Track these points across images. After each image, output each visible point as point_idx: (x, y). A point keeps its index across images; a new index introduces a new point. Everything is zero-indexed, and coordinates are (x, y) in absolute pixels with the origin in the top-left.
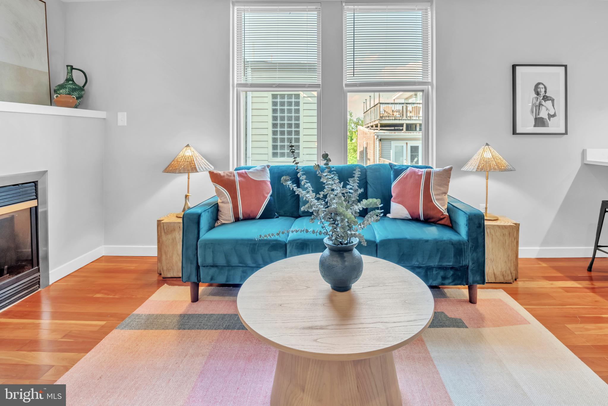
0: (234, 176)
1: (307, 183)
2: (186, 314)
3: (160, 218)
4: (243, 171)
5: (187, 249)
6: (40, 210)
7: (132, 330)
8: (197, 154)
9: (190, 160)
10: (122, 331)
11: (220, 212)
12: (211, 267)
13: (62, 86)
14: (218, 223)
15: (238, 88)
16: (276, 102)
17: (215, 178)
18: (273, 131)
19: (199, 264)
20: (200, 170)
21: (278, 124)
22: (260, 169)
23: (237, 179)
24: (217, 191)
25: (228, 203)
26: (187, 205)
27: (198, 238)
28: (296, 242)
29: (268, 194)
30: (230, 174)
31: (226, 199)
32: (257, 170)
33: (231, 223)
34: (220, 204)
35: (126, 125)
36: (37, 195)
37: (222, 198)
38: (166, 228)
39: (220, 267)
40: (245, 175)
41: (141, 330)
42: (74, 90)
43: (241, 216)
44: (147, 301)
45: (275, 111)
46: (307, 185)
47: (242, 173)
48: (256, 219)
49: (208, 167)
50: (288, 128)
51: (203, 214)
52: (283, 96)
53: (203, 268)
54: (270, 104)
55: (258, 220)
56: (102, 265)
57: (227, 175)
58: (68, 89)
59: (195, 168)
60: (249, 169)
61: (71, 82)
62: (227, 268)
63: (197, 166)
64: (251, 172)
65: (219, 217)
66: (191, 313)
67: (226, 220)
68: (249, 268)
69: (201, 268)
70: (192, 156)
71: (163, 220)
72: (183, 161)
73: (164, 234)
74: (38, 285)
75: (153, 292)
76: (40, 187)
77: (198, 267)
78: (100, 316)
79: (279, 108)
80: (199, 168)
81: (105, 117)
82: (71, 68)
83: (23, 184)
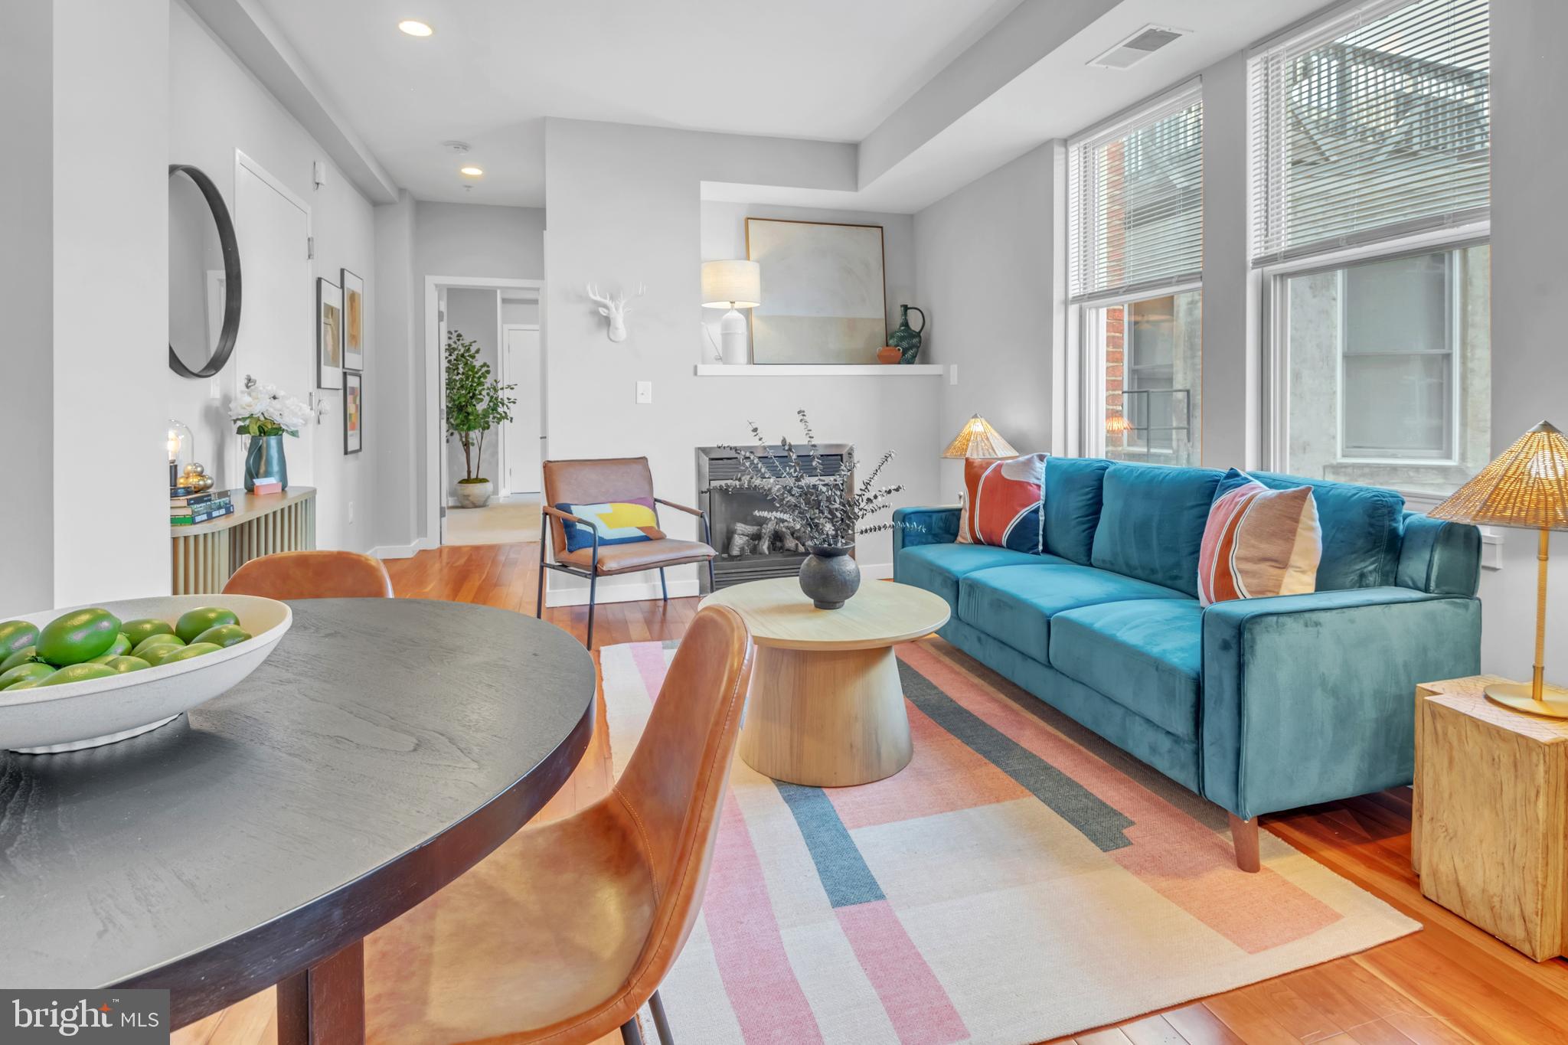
8: (989, 428)
14: (957, 540)
17: (967, 468)
27: (903, 547)
34: (962, 512)
35: (956, 383)
40: (999, 468)
42: (907, 338)
43: (980, 536)
61: (905, 327)
64: (1007, 464)
65: (959, 532)
81: (941, 373)
82: (906, 308)
83: (828, 455)
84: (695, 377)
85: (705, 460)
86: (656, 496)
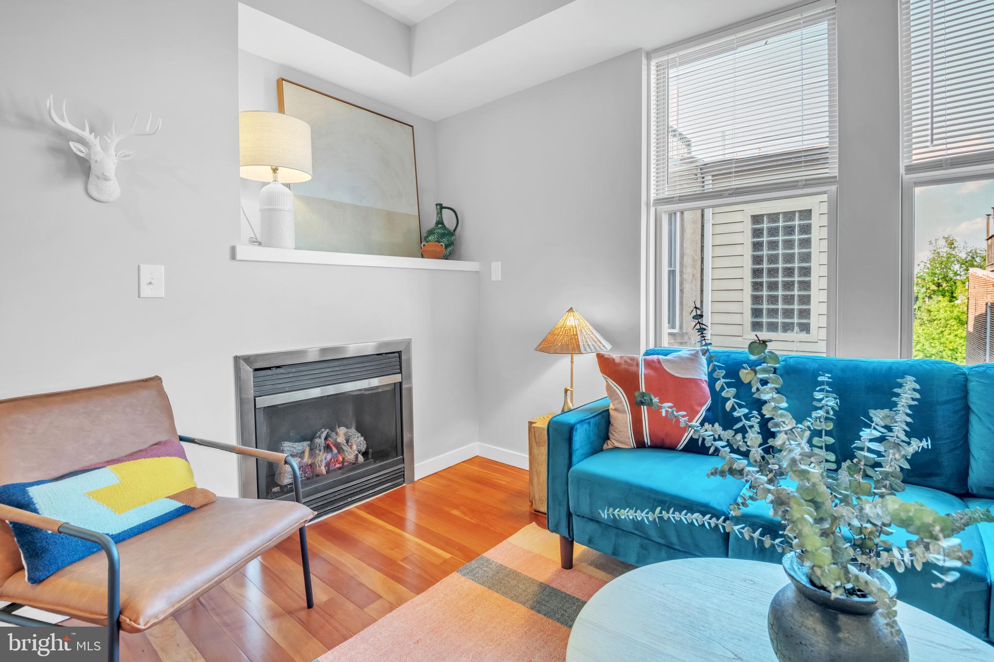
0: (638, 365)
1: (740, 406)
2: (549, 586)
3: (534, 419)
4: (655, 357)
5: (554, 479)
6: (404, 386)
7: (474, 582)
8: (584, 323)
9: (572, 333)
10: (463, 579)
11: (612, 427)
12: (589, 521)
13: (431, 232)
14: (608, 444)
15: (659, 208)
16: (760, 230)
17: (607, 365)
18: (753, 282)
19: (570, 510)
20: (585, 350)
21: (763, 269)
22: (688, 356)
23: (642, 371)
24: (609, 388)
25: (624, 412)
26: (568, 406)
27: (570, 465)
28: (750, 519)
29: (702, 405)
30: (630, 362)
31: (621, 405)
32: (681, 358)
33: (630, 449)
34: (612, 413)
35: (500, 279)
36: (401, 369)
37: (616, 402)
38: (537, 436)
39: (604, 525)
40: (658, 365)
41: (484, 587)
42: (443, 235)
43: (647, 440)
44: (504, 542)
45: (757, 246)
46: (738, 412)
47: (653, 361)
48: (677, 450)
49: (599, 344)
50: (784, 276)
51: (578, 426)
52: (773, 217)
53: (577, 517)
54: (749, 233)
55: (680, 452)
56: (475, 469)
57: (626, 362)
58: (437, 235)
59: (578, 346)
60: (666, 355)
61: (441, 226)
62: (615, 531)
63: (581, 344)
64: (668, 360)
65: (611, 436)
66: (555, 587)
67: (621, 443)
68: (653, 543)
69: (574, 517)
70: (576, 327)
71: (535, 423)
72: (562, 335)
73: (535, 445)
74: (402, 479)
75: (516, 530)
76: (404, 357)
77: (569, 515)
78: (446, 544)
79: (765, 239)
80: (584, 346)
81: (478, 270)
82: (441, 207)
83: (386, 354)
84: (234, 262)
85: (248, 371)
86: (181, 432)
